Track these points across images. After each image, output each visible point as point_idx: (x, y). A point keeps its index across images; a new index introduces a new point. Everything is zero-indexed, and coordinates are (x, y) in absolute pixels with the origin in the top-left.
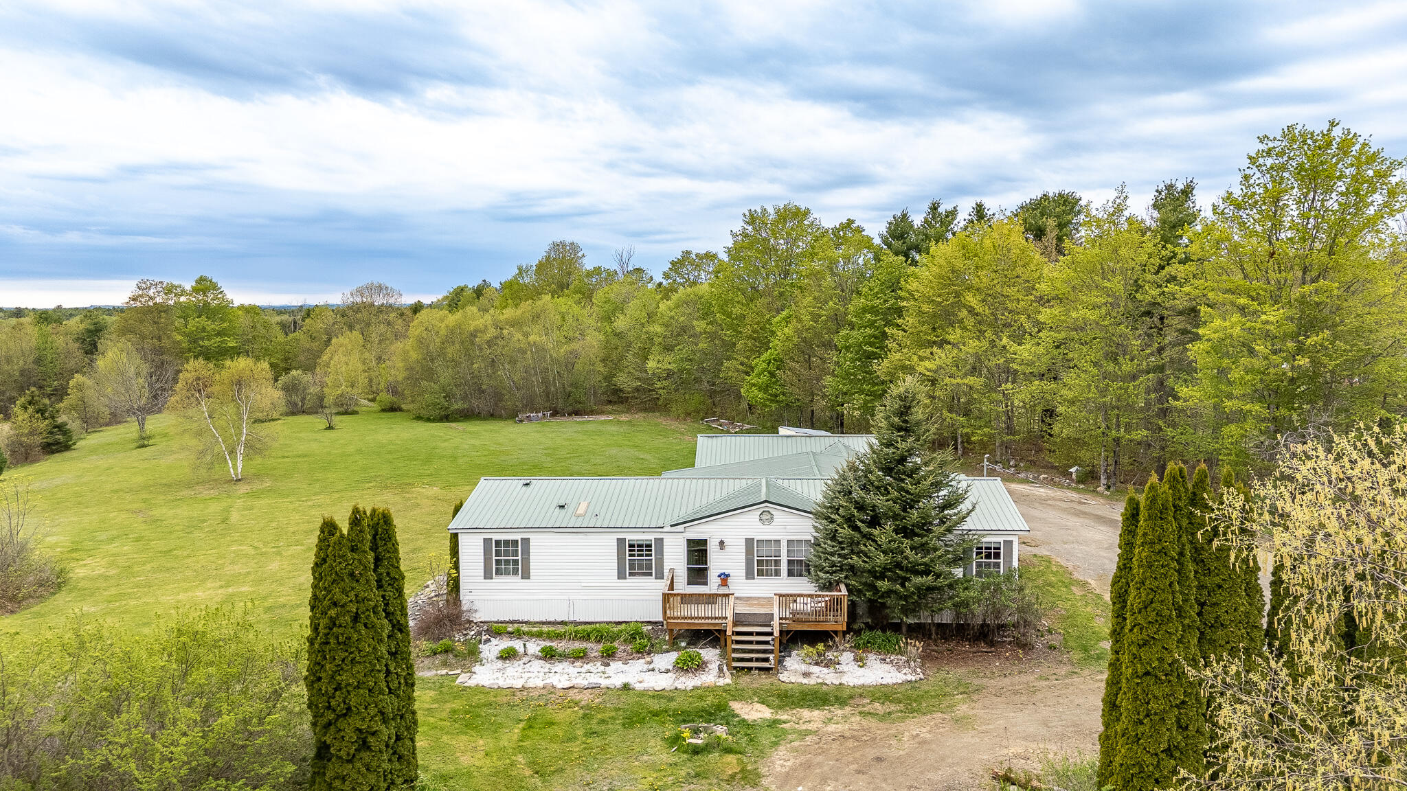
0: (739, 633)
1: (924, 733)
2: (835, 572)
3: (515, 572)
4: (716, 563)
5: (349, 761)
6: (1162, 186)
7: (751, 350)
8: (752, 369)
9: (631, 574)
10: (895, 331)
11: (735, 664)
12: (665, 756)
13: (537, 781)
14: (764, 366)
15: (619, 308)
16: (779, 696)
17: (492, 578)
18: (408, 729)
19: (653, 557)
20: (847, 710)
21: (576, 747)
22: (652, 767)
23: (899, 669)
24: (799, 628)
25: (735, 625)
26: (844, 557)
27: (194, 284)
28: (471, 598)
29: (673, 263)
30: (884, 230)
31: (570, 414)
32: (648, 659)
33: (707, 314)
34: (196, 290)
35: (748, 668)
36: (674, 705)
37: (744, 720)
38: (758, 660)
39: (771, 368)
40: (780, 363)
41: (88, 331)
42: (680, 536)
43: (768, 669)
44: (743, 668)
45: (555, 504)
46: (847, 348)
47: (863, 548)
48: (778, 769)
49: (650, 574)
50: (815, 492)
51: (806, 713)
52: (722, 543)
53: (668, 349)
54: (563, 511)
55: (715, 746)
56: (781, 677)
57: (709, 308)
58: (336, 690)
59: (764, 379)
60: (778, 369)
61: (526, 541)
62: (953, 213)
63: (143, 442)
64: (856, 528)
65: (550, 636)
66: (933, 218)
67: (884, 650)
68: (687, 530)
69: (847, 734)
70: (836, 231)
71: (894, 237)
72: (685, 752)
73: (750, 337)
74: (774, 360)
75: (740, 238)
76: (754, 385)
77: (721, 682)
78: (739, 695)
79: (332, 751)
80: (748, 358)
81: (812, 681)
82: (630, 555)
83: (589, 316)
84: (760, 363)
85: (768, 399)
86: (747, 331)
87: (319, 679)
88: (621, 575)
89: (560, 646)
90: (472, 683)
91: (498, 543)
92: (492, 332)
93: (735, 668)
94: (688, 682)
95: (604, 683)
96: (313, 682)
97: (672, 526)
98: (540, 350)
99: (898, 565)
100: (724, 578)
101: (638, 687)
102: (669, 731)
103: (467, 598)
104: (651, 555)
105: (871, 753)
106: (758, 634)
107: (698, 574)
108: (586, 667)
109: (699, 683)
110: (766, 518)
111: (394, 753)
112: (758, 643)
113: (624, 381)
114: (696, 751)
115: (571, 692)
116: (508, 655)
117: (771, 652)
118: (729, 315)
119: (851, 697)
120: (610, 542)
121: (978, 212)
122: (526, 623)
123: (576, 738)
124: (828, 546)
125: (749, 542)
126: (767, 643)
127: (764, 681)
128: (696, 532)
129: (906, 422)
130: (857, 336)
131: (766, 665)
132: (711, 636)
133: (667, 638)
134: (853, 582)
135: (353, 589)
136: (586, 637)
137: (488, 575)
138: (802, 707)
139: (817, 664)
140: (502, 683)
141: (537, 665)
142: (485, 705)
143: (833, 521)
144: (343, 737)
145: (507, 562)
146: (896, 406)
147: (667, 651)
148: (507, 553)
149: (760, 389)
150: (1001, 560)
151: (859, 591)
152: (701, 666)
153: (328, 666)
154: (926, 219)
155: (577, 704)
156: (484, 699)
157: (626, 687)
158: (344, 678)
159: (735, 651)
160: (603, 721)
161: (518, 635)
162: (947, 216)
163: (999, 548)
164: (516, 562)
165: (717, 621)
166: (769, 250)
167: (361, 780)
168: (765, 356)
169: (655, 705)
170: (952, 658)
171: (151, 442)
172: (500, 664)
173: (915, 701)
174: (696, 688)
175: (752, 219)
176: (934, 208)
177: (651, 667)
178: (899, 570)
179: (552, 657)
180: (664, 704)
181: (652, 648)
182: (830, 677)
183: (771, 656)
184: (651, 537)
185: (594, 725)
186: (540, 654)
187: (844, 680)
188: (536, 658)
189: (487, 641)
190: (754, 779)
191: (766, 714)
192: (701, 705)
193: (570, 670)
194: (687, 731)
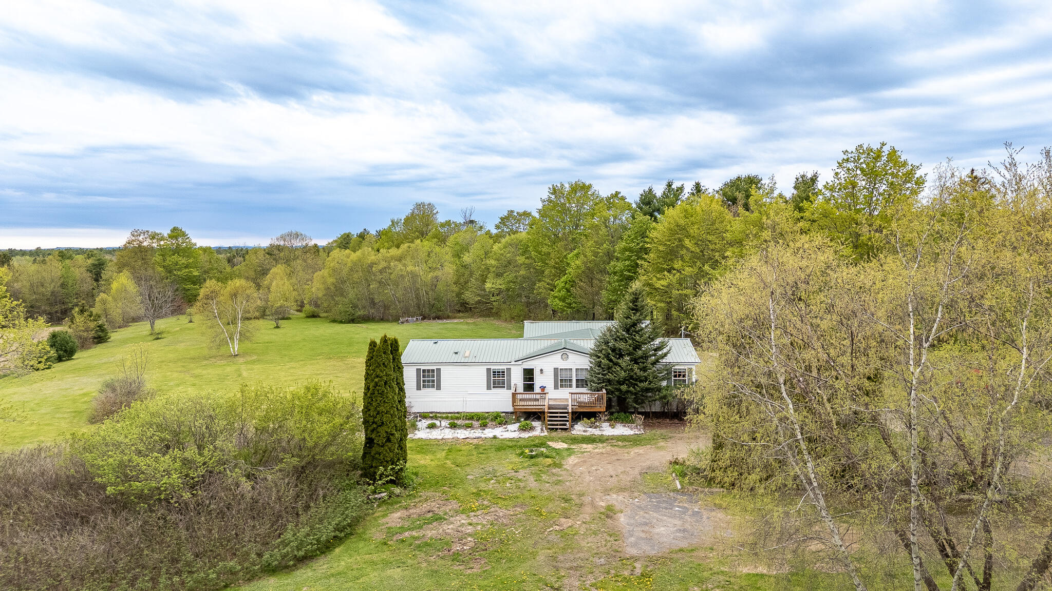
0: (551, 413)
1: (641, 451)
2: (600, 383)
3: (433, 386)
4: (539, 381)
5: (382, 446)
6: (799, 175)
7: (554, 275)
8: (555, 287)
9: (494, 387)
10: (643, 262)
11: (548, 427)
12: (517, 459)
13: (459, 469)
14: (563, 284)
15: (465, 248)
16: (571, 439)
17: (420, 390)
18: (405, 436)
19: (505, 378)
20: (605, 444)
21: (474, 458)
22: (511, 463)
23: (632, 429)
24: (582, 410)
25: (549, 409)
26: (605, 375)
27: (169, 232)
28: (410, 400)
29: (502, 219)
30: (638, 200)
31: (434, 319)
32: (505, 426)
33: (525, 252)
34: (170, 237)
35: (555, 428)
36: (519, 444)
37: (554, 448)
38: (561, 425)
39: (567, 286)
40: (573, 283)
41: (94, 265)
42: (520, 367)
43: (566, 429)
44: (553, 429)
45: (452, 352)
46: (615, 273)
47: (614, 370)
48: (571, 463)
49: (504, 387)
50: (589, 345)
51: (584, 446)
52: (541, 370)
53: (499, 275)
54: (457, 355)
55: (542, 455)
56: (572, 432)
57: (527, 248)
58: (377, 414)
59: (563, 293)
60: (572, 286)
61: (438, 370)
62: (681, 189)
63: (157, 336)
64: (611, 360)
65: (452, 418)
66: (669, 192)
67: (626, 421)
68: (523, 363)
69: (604, 452)
70: (608, 199)
71: (643, 203)
72: (527, 457)
73: (555, 267)
74: (569, 281)
75: (547, 203)
76: (556, 297)
77: (542, 434)
78: (552, 440)
79: (375, 441)
80: (552, 280)
81: (588, 434)
82: (493, 377)
83: (445, 253)
84: (560, 283)
85: (565, 306)
86: (552, 263)
87: (369, 410)
88: (489, 388)
89: (459, 422)
90: (416, 437)
91: (424, 371)
92: (383, 264)
93: (549, 429)
94: (525, 435)
95: (483, 436)
96: (366, 412)
97: (515, 361)
98: (414, 276)
99: (631, 377)
100: (543, 388)
101: (501, 437)
102: (518, 451)
105: (615, 458)
106: (561, 413)
107: (529, 387)
108: (473, 431)
109: (531, 435)
110: (565, 357)
111: (399, 446)
112: (561, 417)
113: (470, 297)
114: (532, 457)
115: (468, 440)
116: (432, 426)
117: (567, 421)
118: (540, 253)
119: (607, 440)
120: (483, 370)
121: (696, 188)
122: (439, 413)
123: (473, 455)
124: (597, 369)
125: (556, 370)
126: (566, 417)
127: (564, 434)
128: (528, 365)
129: (636, 306)
130: (620, 265)
131: (565, 427)
132: (537, 415)
133: (514, 417)
134: (609, 388)
135: (384, 370)
136: (472, 418)
137: (419, 388)
138: (583, 443)
139: (591, 427)
140: (431, 437)
141: (447, 430)
142: (425, 445)
143: (599, 357)
144: (380, 436)
145: (429, 381)
146: (631, 298)
147: (515, 423)
148: (428, 376)
149: (560, 300)
150: (687, 378)
151: (612, 392)
152: (531, 428)
153: (374, 404)
154: (664, 192)
155: (471, 444)
156: (424, 443)
157: (495, 437)
158: (381, 409)
159: (549, 421)
160: (485, 449)
161: (436, 418)
162: (677, 191)
163: (685, 372)
164: (433, 381)
165: (540, 407)
166: (565, 211)
167: (387, 455)
168: (564, 279)
169: (510, 444)
170: (659, 426)
171: (163, 336)
172: (428, 430)
173: (639, 441)
174: (530, 437)
175: (554, 191)
176: (669, 185)
177: (506, 430)
178: (631, 380)
179: (455, 427)
180: (514, 443)
181: (506, 423)
182: (597, 432)
183: (567, 423)
184: (505, 367)
185: (481, 451)
186: (449, 426)
187: (604, 433)
188: (446, 427)
189: (420, 420)
190: (559, 466)
191: (565, 446)
192: (532, 443)
193: (465, 432)
194: (527, 451)
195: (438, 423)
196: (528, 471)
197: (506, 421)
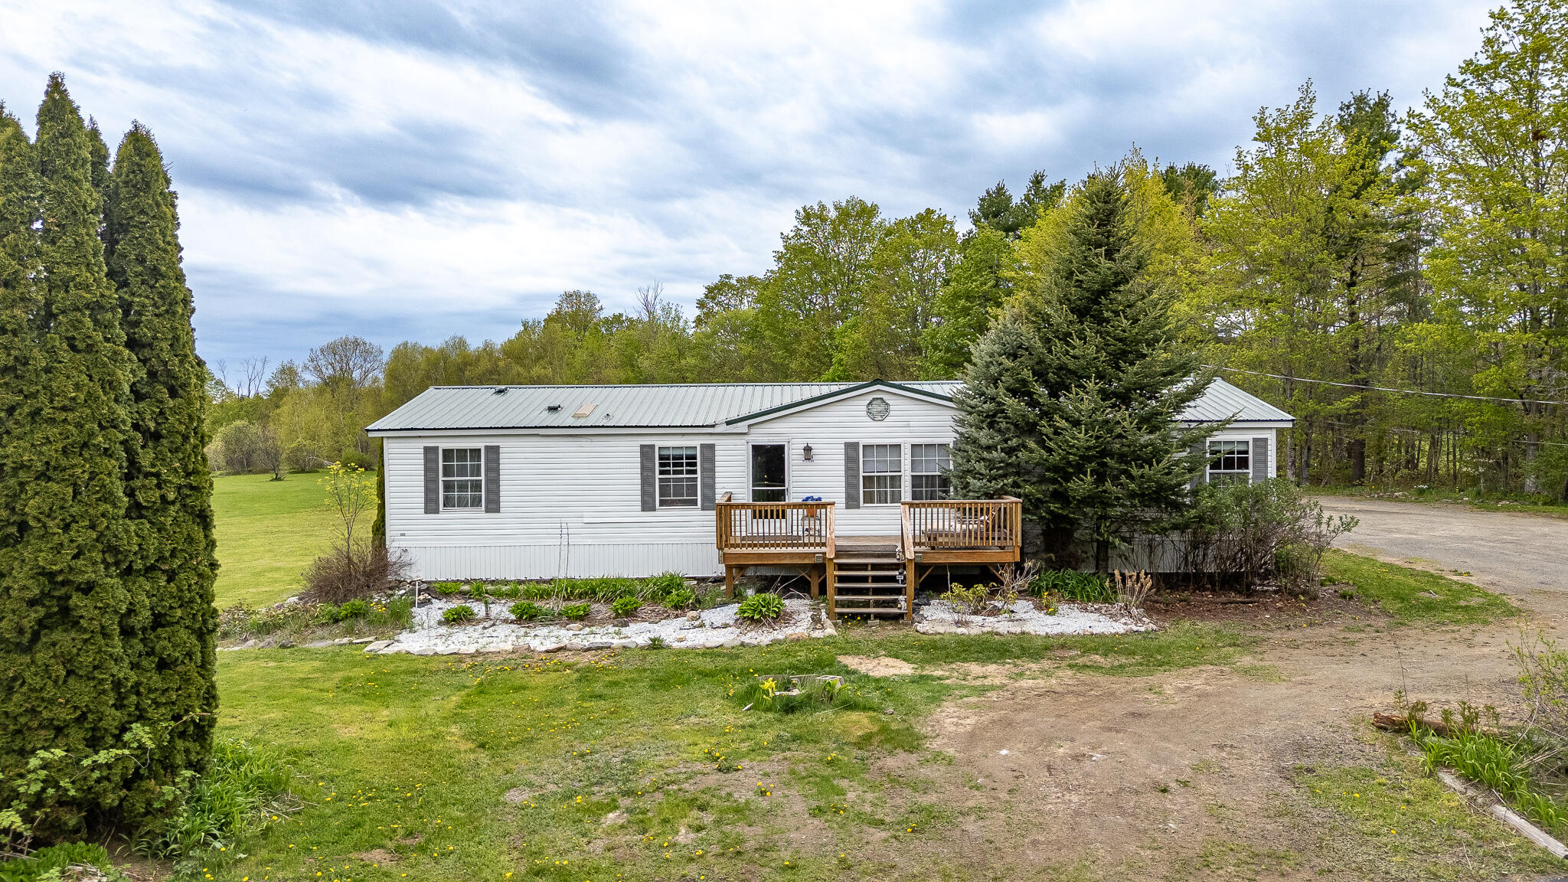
0: (845, 567)
3: (476, 502)
4: (799, 482)
6: (1348, 101)
9: (662, 503)
11: (838, 610)
12: (730, 718)
13: (484, 757)
17: (437, 512)
19: (699, 475)
20: (1046, 664)
21: (562, 714)
22: (709, 730)
23: (1112, 618)
24: (942, 559)
25: (837, 556)
26: (1010, 451)
28: (403, 544)
29: (709, 290)
30: (973, 211)
32: (694, 613)
33: (752, 339)
35: (861, 614)
36: (739, 664)
37: (867, 676)
42: (742, 441)
43: (898, 617)
44: (853, 616)
45: (546, 406)
46: (934, 346)
48: (949, 729)
49: (694, 503)
51: (975, 668)
52: (808, 449)
54: (555, 414)
55: (829, 697)
56: (920, 627)
61: (494, 451)
62: (1059, 188)
65: (527, 596)
66: (1035, 195)
67: (1078, 596)
68: (753, 430)
69: (1059, 689)
70: (912, 222)
71: (988, 215)
72: (768, 710)
75: (792, 241)
77: (817, 634)
78: (856, 649)
81: (974, 631)
82: (661, 473)
88: (647, 505)
89: (546, 606)
90: (389, 650)
91: (448, 454)
93: (841, 615)
94: (762, 637)
95: (616, 642)
97: (729, 423)
100: (813, 504)
101: (676, 645)
102: (735, 688)
103: (395, 544)
104: (695, 472)
106: (875, 567)
107: (770, 499)
108: (587, 630)
109: (781, 637)
110: (877, 408)
112: (879, 579)
114: (790, 707)
115: (560, 656)
116: (457, 619)
117: (901, 591)
119: (1047, 649)
120: (625, 458)
122: (493, 582)
123: (563, 703)
124: (984, 436)
125: (851, 448)
126: (895, 579)
127: (890, 631)
128: (767, 435)
131: (895, 610)
132: (797, 576)
133: (724, 590)
134: (1029, 488)
136: (589, 595)
138: (965, 660)
139: (975, 613)
140: (441, 649)
141: (503, 629)
142: (406, 672)
145: (463, 487)
147: (725, 604)
148: (462, 471)
150: (1250, 470)
151: (1040, 504)
152: (781, 617)
154: (1027, 195)
155: (569, 667)
156: (404, 666)
157: (656, 645)
159: (840, 591)
160: (615, 684)
161: (478, 595)
162: (1053, 192)
163: (1246, 452)
164: (477, 486)
165: (807, 553)
169: (708, 664)
170: (1190, 610)
172: (443, 630)
173: (1159, 652)
174: (775, 642)
175: (807, 217)
176: (1037, 181)
177: (697, 623)
178: (1108, 457)
179: (531, 618)
180: (721, 663)
181: (698, 604)
182: (1001, 625)
183: (901, 597)
184: (697, 442)
185: (598, 688)
186: (513, 617)
187: (1029, 628)
188: (506, 621)
189: (425, 603)
190: (909, 742)
191: (906, 669)
192: (786, 662)
193: (563, 632)
194: (769, 684)
195: (478, 608)
196: (775, 763)
197: (698, 601)
